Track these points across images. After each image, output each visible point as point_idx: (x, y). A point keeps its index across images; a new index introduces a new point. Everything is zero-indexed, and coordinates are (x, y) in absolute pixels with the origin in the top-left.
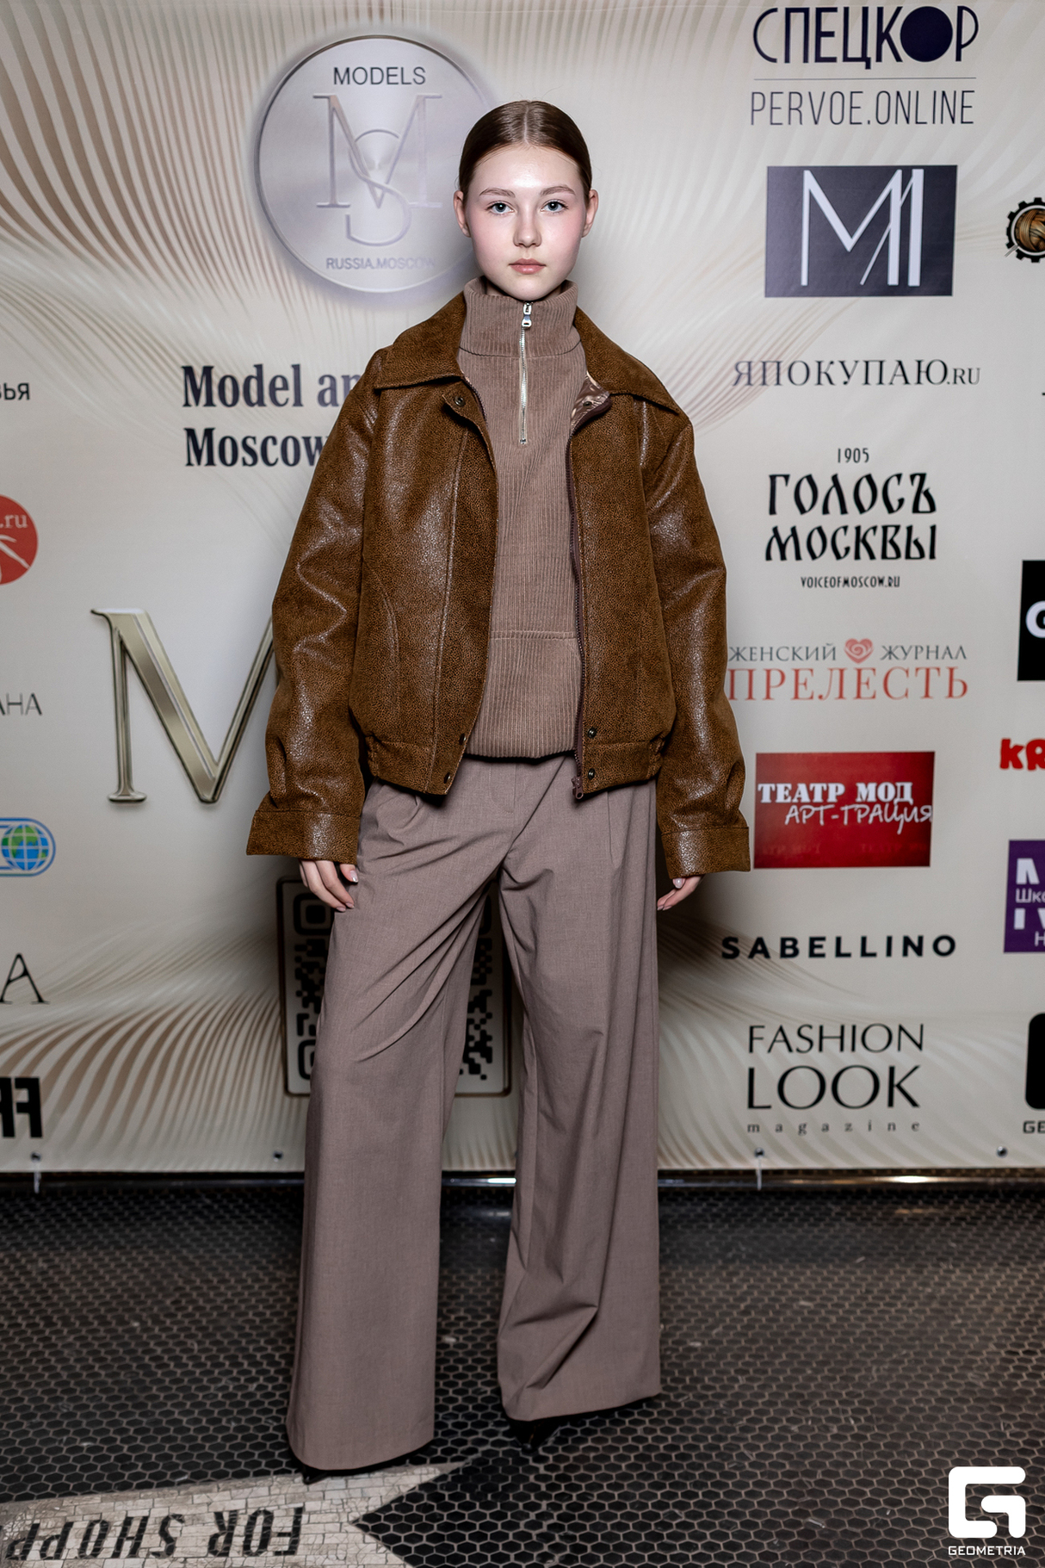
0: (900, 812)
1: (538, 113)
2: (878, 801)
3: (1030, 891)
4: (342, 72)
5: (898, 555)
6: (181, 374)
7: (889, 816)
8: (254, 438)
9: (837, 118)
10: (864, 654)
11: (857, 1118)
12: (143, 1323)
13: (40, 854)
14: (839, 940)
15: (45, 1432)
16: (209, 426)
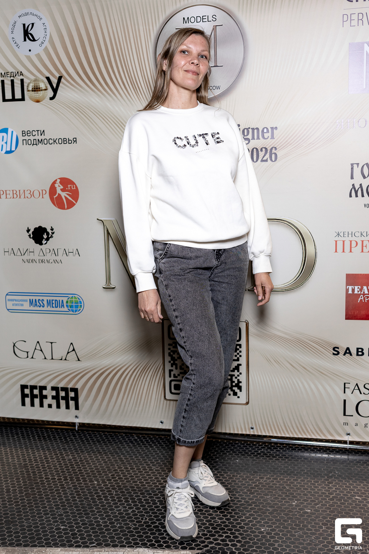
4: (186, 19)
13: (79, 307)
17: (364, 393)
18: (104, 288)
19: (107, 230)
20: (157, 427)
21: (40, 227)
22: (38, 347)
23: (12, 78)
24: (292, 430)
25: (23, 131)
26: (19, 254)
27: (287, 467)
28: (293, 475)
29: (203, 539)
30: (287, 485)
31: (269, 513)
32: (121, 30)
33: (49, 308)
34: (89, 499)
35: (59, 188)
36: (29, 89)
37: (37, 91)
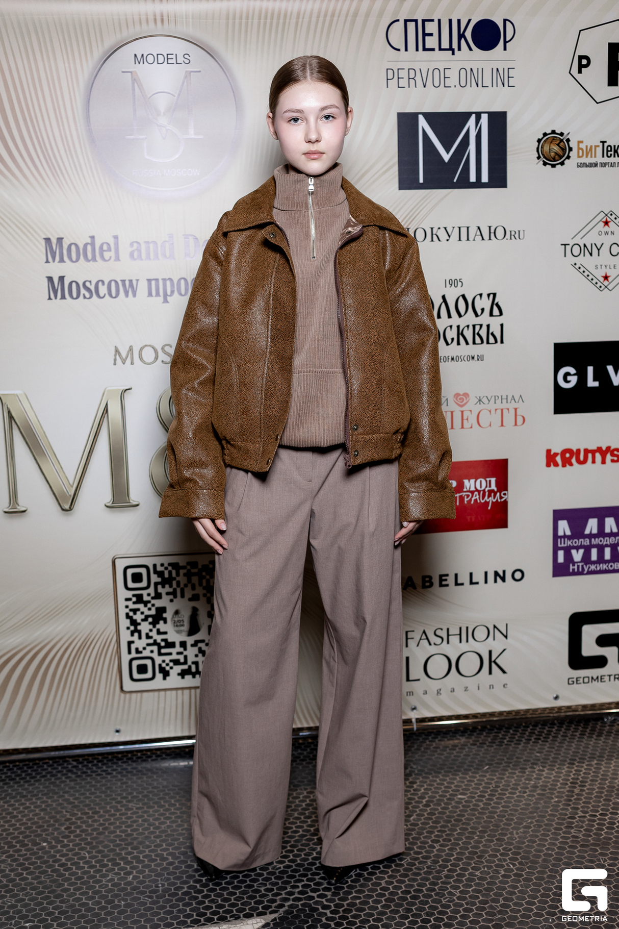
0: (489, 496)
1: (315, 62)
2: (477, 490)
3: (566, 539)
4: (139, 57)
5: (482, 342)
6: (43, 242)
7: (483, 499)
8: (90, 282)
9: (437, 84)
10: (465, 402)
11: (470, 683)
12: (49, 843)
14: (456, 575)
16: (62, 275)
17: (435, 644)
18: (5, 512)
19: (9, 412)
20: (109, 740)
29: (271, 897)
34: (49, 873)
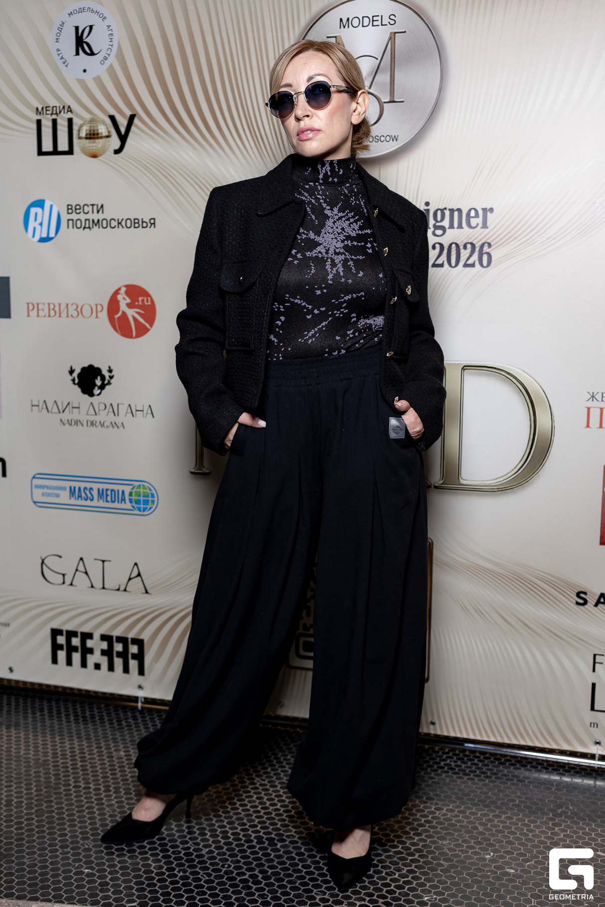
4: (344, 21)
13: (150, 503)
15: (68, 858)
21: (91, 367)
22: (81, 568)
23: (54, 117)
24: (501, 731)
25: (68, 205)
26: (55, 410)
27: (486, 793)
28: (494, 807)
30: (480, 824)
31: (441, 871)
32: (235, 38)
33: (101, 503)
35: (123, 301)
36: (81, 135)
37: (94, 138)
